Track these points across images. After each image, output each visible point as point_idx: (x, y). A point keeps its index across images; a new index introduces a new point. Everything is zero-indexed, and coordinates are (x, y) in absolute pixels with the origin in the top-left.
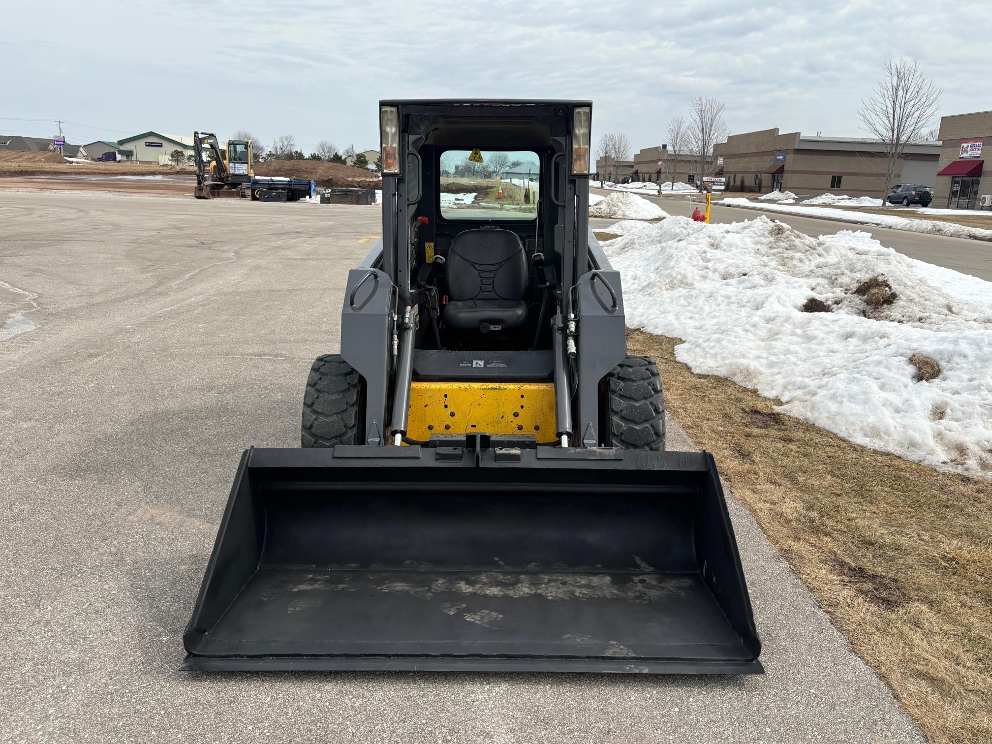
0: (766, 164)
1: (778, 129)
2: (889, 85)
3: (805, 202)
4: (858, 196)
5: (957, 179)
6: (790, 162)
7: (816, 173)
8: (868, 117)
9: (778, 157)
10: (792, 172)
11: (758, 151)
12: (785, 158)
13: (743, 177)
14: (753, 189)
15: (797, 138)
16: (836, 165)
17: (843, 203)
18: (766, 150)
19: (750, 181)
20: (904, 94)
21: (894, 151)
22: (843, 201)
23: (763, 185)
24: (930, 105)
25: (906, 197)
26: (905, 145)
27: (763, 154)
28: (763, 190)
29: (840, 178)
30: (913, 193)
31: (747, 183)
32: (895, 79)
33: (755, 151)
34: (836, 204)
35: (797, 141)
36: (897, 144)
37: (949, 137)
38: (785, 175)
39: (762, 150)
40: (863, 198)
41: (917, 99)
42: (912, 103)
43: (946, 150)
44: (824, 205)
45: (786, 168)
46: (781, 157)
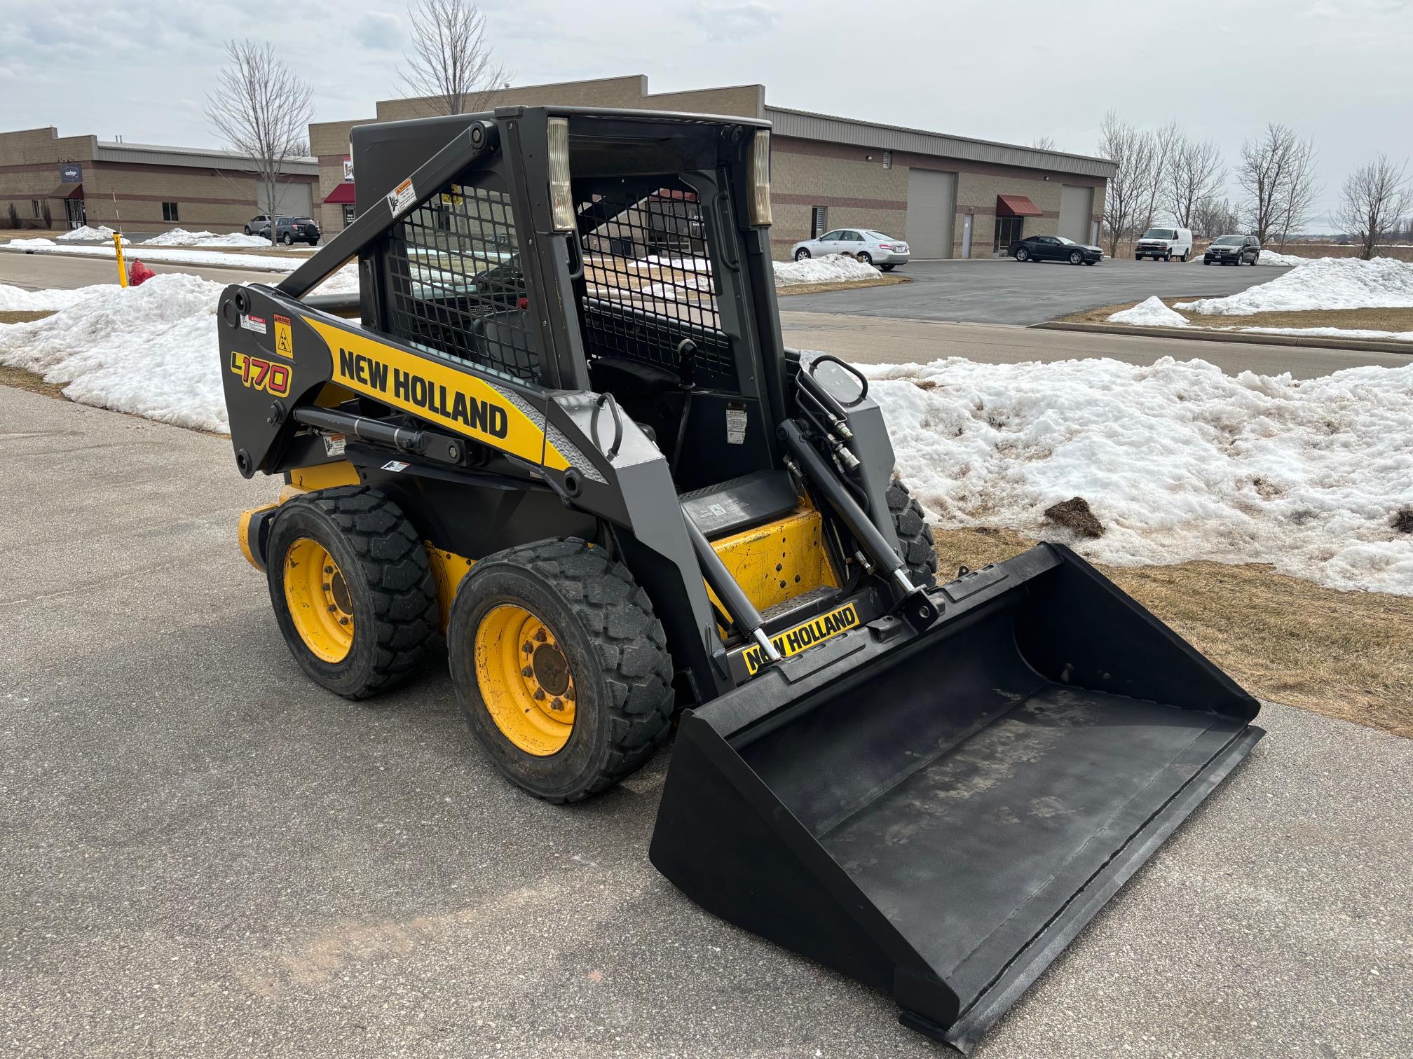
0: (49, 183)
1: (56, 129)
2: (240, 75)
3: (148, 242)
4: (227, 233)
5: (349, 208)
6: (91, 183)
7: (136, 198)
8: (220, 118)
9: (68, 174)
10: (99, 196)
11: (28, 163)
12: (80, 174)
13: (12, 206)
14: (36, 223)
15: (93, 142)
16: (166, 187)
17: (208, 243)
18: (43, 161)
19: (24, 210)
20: (263, 89)
21: (269, 170)
22: (208, 240)
23: (52, 217)
24: (301, 108)
25: (286, 233)
26: (281, 162)
27: (38, 167)
28: (54, 224)
29: (174, 207)
30: (295, 226)
31: (20, 215)
32: (245, 67)
33: (21, 162)
34: (199, 245)
35: (95, 150)
36: (271, 161)
37: (326, 153)
38: (88, 201)
39: (35, 162)
40: (233, 234)
41: (283, 99)
42: (277, 103)
43: (325, 169)
44: (181, 246)
45: (85, 190)
46: (74, 173)
